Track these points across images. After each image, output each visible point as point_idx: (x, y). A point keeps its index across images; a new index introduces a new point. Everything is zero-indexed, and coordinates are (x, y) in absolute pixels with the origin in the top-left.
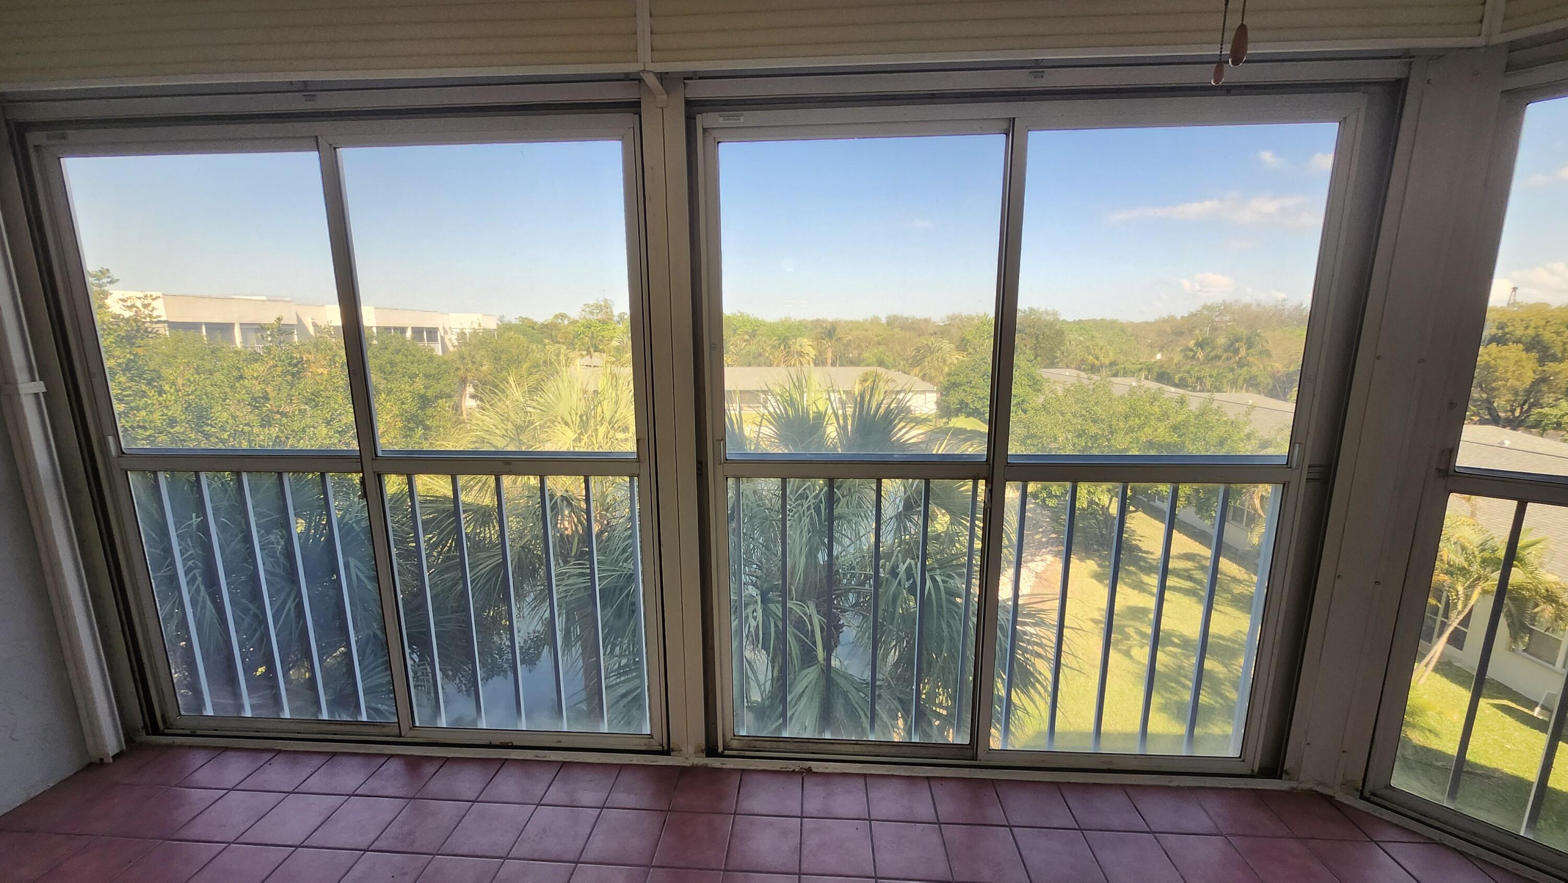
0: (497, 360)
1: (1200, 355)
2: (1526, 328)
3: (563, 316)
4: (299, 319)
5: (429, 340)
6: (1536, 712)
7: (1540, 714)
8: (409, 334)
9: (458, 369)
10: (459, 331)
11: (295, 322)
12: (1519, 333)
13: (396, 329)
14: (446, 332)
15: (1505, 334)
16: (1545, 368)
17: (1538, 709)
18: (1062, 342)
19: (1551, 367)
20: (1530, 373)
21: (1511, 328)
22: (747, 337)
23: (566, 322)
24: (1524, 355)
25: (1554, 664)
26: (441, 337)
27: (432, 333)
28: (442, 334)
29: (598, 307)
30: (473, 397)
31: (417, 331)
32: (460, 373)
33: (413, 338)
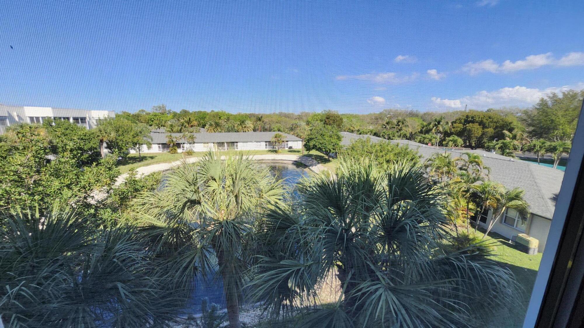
0: (117, 131)
1: (388, 127)
2: (479, 118)
3: (143, 111)
4: (9, 114)
5: (82, 122)
6: (510, 242)
7: (511, 242)
8: (71, 120)
9: (98, 136)
10: (97, 118)
11: (7, 115)
12: (477, 119)
13: (64, 118)
14: (90, 119)
15: (474, 120)
16: (484, 130)
17: (510, 241)
18: (342, 122)
19: (486, 130)
20: (481, 132)
21: (475, 118)
22: (226, 121)
23: (144, 113)
24: (479, 127)
25: (513, 226)
26: (88, 121)
27: (83, 120)
28: (88, 120)
29: (159, 107)
30: (106, 148)
31: (76, 119)
32: (100, 138)
33: (74, 123)
